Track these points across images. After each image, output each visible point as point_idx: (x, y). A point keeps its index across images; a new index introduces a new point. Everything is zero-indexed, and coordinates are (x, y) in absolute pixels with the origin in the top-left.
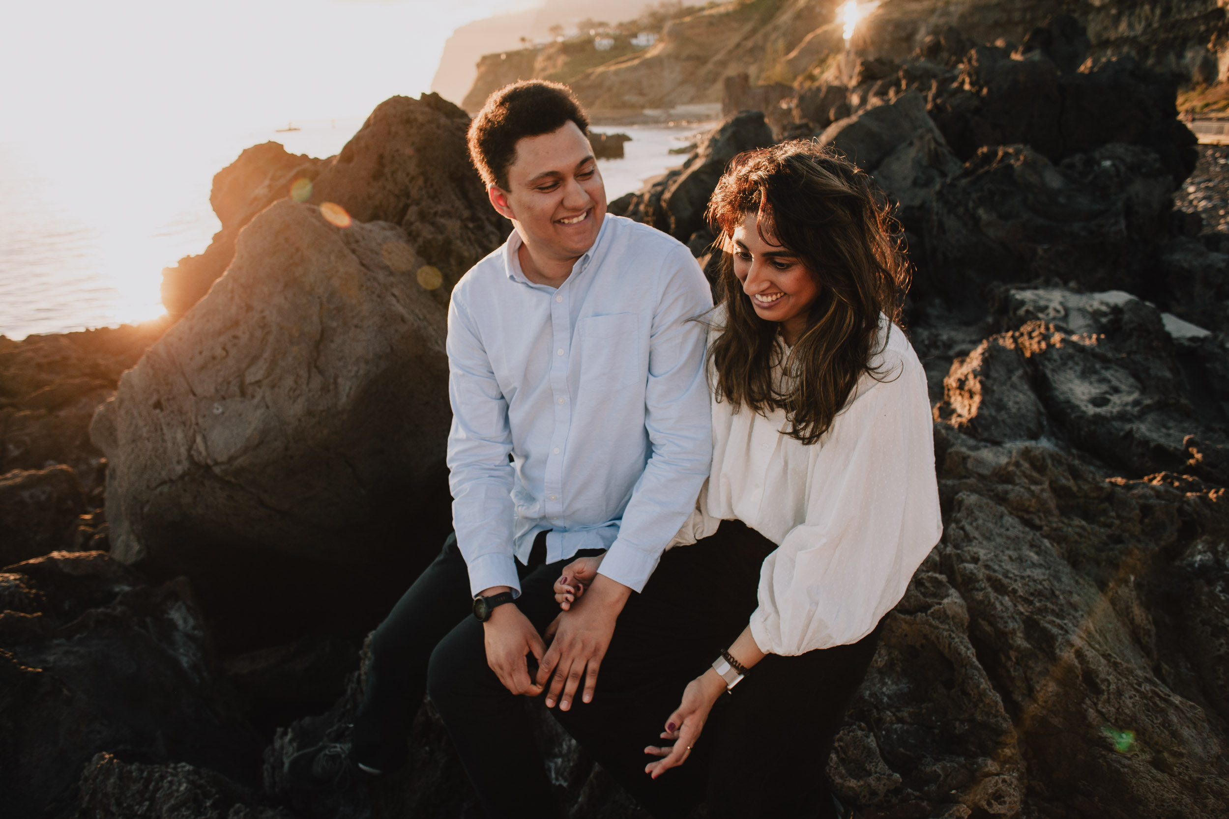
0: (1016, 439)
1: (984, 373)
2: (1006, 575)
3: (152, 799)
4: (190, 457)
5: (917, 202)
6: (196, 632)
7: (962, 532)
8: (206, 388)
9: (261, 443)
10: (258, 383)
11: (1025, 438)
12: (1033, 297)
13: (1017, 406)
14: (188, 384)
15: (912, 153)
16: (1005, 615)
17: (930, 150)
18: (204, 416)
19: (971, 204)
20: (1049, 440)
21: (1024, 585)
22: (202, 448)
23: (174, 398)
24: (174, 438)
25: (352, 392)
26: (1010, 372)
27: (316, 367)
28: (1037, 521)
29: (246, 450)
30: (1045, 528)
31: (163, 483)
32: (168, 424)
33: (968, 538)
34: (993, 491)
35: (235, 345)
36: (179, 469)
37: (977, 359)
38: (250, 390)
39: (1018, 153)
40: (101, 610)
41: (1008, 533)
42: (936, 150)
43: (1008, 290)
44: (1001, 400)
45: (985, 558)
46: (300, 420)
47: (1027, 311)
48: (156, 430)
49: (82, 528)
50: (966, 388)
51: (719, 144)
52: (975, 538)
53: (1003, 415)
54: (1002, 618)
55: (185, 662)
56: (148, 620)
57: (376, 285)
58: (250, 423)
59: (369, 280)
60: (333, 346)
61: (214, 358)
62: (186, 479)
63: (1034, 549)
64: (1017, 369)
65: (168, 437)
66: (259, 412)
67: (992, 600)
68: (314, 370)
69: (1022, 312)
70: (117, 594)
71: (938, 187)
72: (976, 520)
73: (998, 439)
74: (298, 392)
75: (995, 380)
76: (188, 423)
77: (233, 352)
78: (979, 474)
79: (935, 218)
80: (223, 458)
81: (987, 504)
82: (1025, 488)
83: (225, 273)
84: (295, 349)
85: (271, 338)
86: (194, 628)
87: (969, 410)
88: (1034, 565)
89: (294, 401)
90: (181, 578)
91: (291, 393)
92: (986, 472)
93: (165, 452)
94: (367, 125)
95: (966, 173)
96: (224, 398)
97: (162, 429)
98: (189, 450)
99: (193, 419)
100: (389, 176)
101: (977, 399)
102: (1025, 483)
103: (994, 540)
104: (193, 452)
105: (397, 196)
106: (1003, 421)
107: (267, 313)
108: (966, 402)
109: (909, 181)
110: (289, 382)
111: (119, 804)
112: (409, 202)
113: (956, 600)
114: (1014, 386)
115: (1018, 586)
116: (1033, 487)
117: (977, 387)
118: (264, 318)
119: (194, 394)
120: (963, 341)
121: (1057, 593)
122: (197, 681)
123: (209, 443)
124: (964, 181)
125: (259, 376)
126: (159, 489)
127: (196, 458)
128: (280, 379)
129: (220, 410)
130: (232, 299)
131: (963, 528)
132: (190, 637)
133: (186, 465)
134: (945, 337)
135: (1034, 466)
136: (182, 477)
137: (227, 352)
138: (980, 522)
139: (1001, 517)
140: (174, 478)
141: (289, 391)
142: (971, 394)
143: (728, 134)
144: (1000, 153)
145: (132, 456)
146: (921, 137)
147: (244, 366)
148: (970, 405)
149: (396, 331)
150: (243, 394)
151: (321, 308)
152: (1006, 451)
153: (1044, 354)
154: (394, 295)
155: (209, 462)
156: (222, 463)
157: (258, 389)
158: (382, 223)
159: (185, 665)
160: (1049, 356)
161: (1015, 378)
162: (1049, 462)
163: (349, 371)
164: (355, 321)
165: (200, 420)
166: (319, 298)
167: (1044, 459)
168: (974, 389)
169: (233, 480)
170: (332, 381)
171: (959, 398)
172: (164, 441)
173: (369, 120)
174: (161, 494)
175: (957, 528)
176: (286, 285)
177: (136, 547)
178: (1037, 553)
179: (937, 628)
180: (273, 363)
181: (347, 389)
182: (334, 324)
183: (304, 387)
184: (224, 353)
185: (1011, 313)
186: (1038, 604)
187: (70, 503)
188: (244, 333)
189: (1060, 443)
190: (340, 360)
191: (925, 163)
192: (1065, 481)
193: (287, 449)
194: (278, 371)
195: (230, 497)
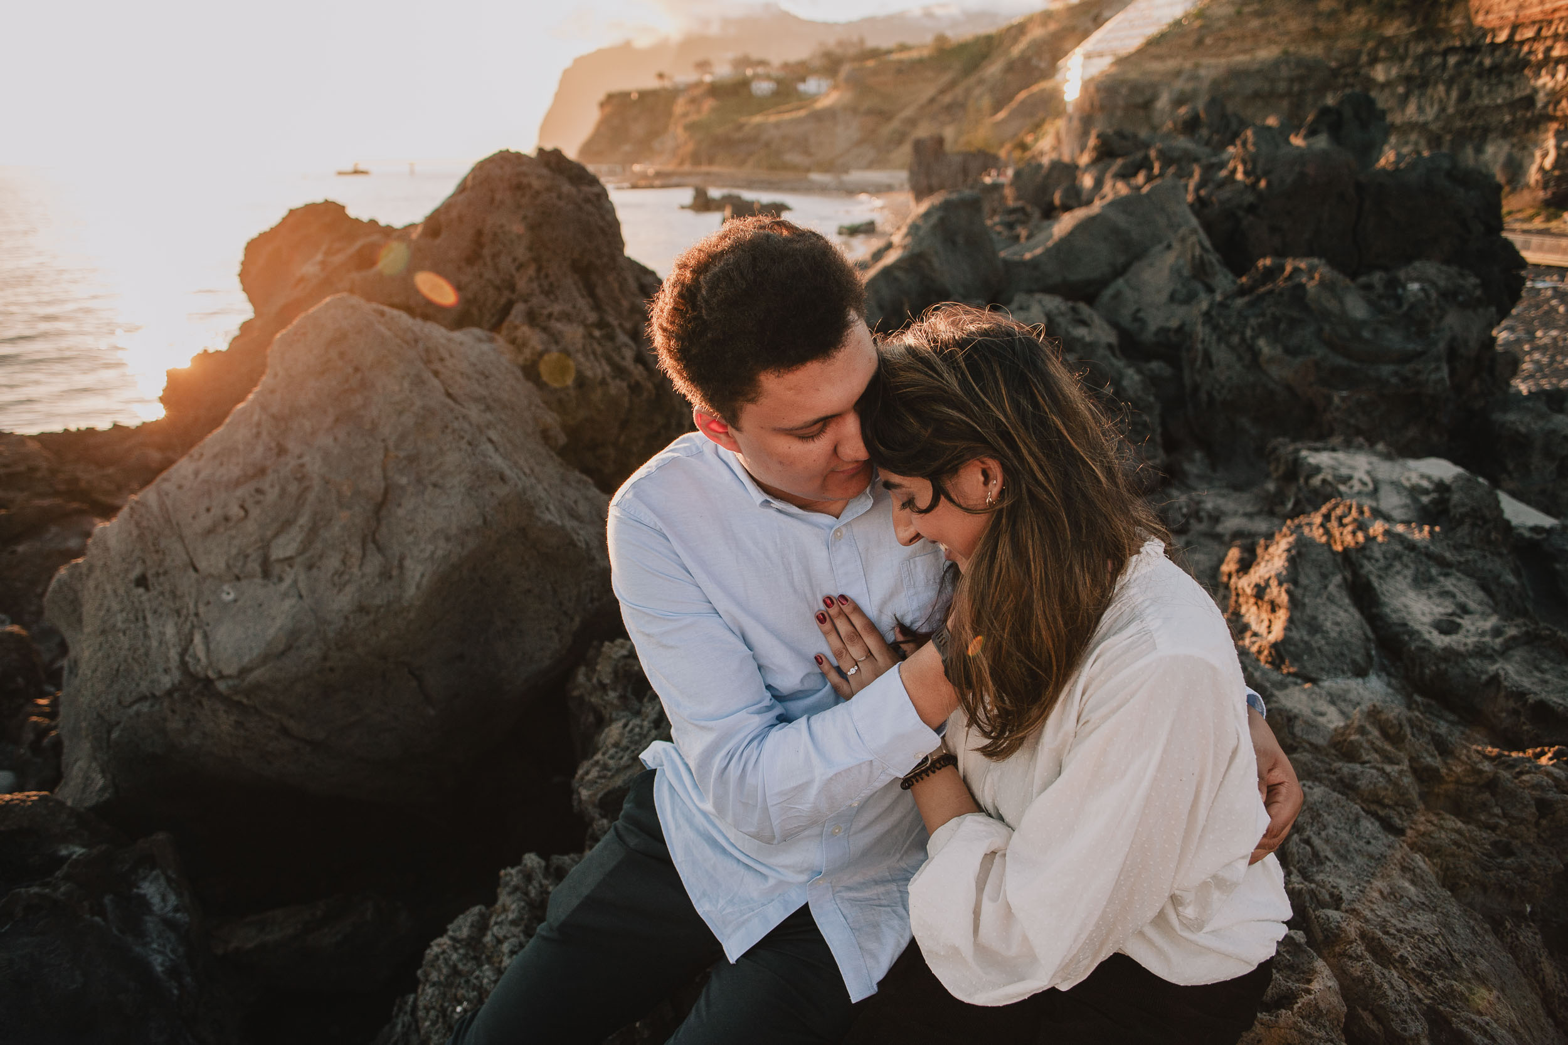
0: (1336, 676)
1: (1292, 576)
2: (1384, 925)
4: (183, 664)
5: (1174, 323)
6: (178, 915)
7: (1308, 848)
8: (213, 560)
9: (289, 648)
10: (289, 561)
11: (1349, 674)
12: (1331, 462)
13: (1338, 629)
14: (188, 553)
15: (1170, 258)
16: (1401, 1008)
17: (1193, 257)
18: (208, 603)
19: (1249, 333)
20: (1379, 676)
21: (1415, 947)
22: (201, 653)
23: (166, 573)
24: (162, 634)
25: (425, 581)
26: (1324, 576)
27: (374, 541)
28: (1397, 821)
29: (265, 659)
30: (1409, 832)
31: (142, 698)
32: (155, 612)
33: (1318, 859)
34: (1334, 773)
35: (258, 502)
36: (167, 681)
37: (1280, 556)
38: (276, 569)
39: (1311, 270)
40: (34, 890)
41: (1370, 848)
42: (1201, 257)
43: (1297, 451)
44: (1314, 618)
45: (1350, 897)
46: (346, 618)
47: (1324, 481)
48: (137, 619)
49: (34, 719)
50: (1266, 598)
51: (921, 233)
52: (1326, 857)
53: (1318, 641)
54: (1397, 1014)
55: (158, 963)
56: (107, 900)
57: (466, 426)
58: (274, 619)
59: (457, 418)
60: (401, 512)
61: (227, 519)
62: (176, 695)
63: (1408, 875)
64: (1333, 574)
65: (153, 631)
66: (288, 603)
67: (1378, 980)
68: (371, 546)
69: (1316, 481)
70: (64, 859)
71: (1204, 306)
72: (1325, 827)
73: (1314, 675)
74: (346, 577)
75: (1305, 588)
76: (184, 612)
77: (255, 512)
78: (1311, 744)
79: (1199, 346)
80: (230, 670)
81: (1338, 801)
82: (1378, 769)
83: (251, 397)
84: (344, 516)
85: (311, 497)
86: (176, 909)
87: (1269, 627)
88: (1415, 906)
89: (340, 591)
90: (161, 836)
91: (336, 578)
92: (1321, 741)
93: (147, 654)
94: (462, 188)
95: (1242, 292)
96: (238, 578)
97: (145, 618)
98: (182, 655)
99: (191, 606)
100: (488, 260)
101: (1282, 615)
102: (1376, 760)
103: (1352, 860)
104: (187, 658)
105: (498, 289)
106: (1319, 649)
107: (306, 459)
108: (1265, 616)
109: (1164, 296)
110: (333, 562)
112: (514, 297)
113: (1330, 984)
114: (1331, 599)
115: (1405, 950)
116: (1388, 768)
117: (1284, 598)
118: (302, 466)
119: (196, 570)
120: (1235, 513)
121: (1457, 956)
122: (176, 992)
123: (212, 646)
124: (1240, 302)
125: (290, 551)
126: (135, 708)
127: (192, 669)
128: (321, 557)
129: (232, 596)
130: (258, 435)
131: (1308, 842)
132: (168, 923)
133: (176, 675)
134: (1209, 506)
135: (1385, 735)
136: (169, 693)
137: (246, 512)
138: (1331, 831)
139: (1357, 821)
140: (158, 693)
141: (333, 575)
142: (1274, 607)
143: (934, 220)
144: (1288, 269)
145: (100, 654)
146: (1183, 240)
147: (269, 533)
148: (1270, 621)
149: (492, 494)
150: (266, 574)
151: (386, 456)
152: (1324, 693)
153: (1361, 549)
154: (490, 440)
155: (211, 674)
156: (230, 677)
157: (288, 569)
158: (477, 331)
159: (159, 969)
160: (1368, 553)
161: (1332, 588)
162: (1408, 730)
163: (422, 551)
164: (434, 478)
165: (202, 609)
166: (384, 440)
167: (1401, 725)
168: (1278, 601)
169: (245, 701)
170: (396, 563)
171: (1254, 609)
172: (146, 636)
173: (465, 180)
174: (138, 714)
175: (1300, 840)
176: (337, 420)
177: (99, 781)
178: (1413, 882)
179: (1311, 1036)
180: (313, 531)
181: (418, 576)
182: (404, 481)
183: (355, 570)
184: (242, 513)
185: (1302, 481)
186: (1440, 984)
187: (20, 680)
188: (272, 486)
189: (1393, 681)
190: (409, 533)
191: (1186, 273)
192: (1429, 759)
193: (325, 658)
194: (319, 545)
195: (239, 724)
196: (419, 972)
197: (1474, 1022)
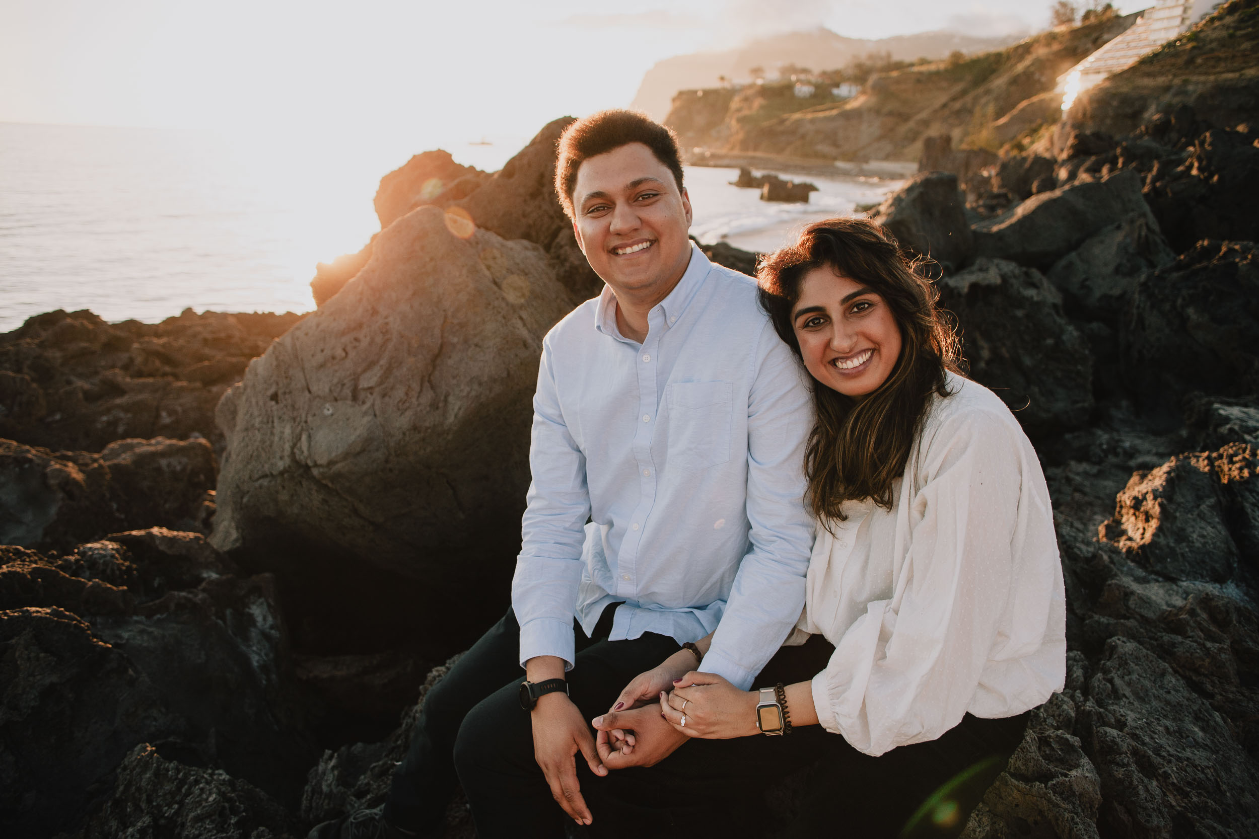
0: (1196, 579)
1: (1167, 495)
2: (1157, 751)
3: (181, 803)
4: (293, 454)
5: (1116, 292)
6: (273, 632)
7: (1109, 685)
8: (321, 387)
9: (363, 450)
10: (371, 390)
11: (1208, 579)
12: (1241, 415)
13: (1202, 540)
14: (306, 380)
15: (1119, 237)
16: (1149, 805)
17: (1140, 236)
18: (314, 415)
19: (1180, 301)
20: (1237, 586)
21: (1181, 769)
22: (305, 448)
23: (290, 392)
24: (283, 433)
25: (461, 413)
26: (1199, 499)
27: (429, 381)
28: (1209, 687)
29: (346, 456)
30: (1219, 697)
31: (265, 476)
32: (280, 418)
33: (1116, 695)
34: (1156, 640)
35: (355, 347)
36: (281, 465)
37: (1160, 477)
38: (362, 395)
39: (1245, 251)
40: (183, 594)
41: (1168, 697)
42: (1146, 236)
43: (1212, 403)
44: (1183, 530)
45: (1133, 724)
46: (404, 434)
47: (1231, 430)
48: (268, 422)
49: (207, 503)
50: (1142, 509)
51: (903, 204)
52: (1124, 695)
53: (1184, 548)
54: (1145, 809)
55: (255, 660)
56: (228, 612)
57: (504, 305)
58: (355, 429)
59: (497, 299)
60: (450, 362)
61: (334, 358)
62: (286, 475)
63: (1200, 723)
64: (1208, 497)
65: (277, 431)
66: (366, 419)
67: (1135, 782)
68: (427, 384)
69: (1224, 430)
70: (203, 579)
71: (1143, 278)
72: (1129, 673)
73: (1174, 576)
74: (407, 404)
75: (1179, 505)
76: (298, 419)
77: (352, 354)
78: (1142, 616)
79: (1135, 311)
80: (323, 461)
81: (1147, 656)
82: (1199, 644)
83: (360, 275)
84: (412, 360)
85: (390, 346)
86: (272, 627)
87: (1143, 534)
88: (1197, 745)
89: (401, 415)
90: (267, 575)
91: (400, 404)
92: (1150, 615)
93: (271, 446)
94: (533, 143)
95: (1179, 267)
96: (336, 400)
97: (273, 422)
98: (293, 448)
99: (304, 416)
100: (546, 196)
101: (1154, 524)
102: (1199, 637)
103: (1149, 702)
104: (296, 450)
105: (551, 218)
106: (1182, 555)
107: (391, 319)
108: (1140, 525)
109: (1110, 269)
110: (400, 393)
111: (149, 801)
112: (562, 224)
113: (1087, 774)
114: (1201, 516)
115: (1171, 769)
116: (1209, 644)
117: (1157, 509)
118: (387, 324)
119: (310, 392)
120: (1148, 452)
121: (1224, 787)
122: (264, 682)
123: (312, 444)
124: (1175, 275)
125: (372, 383)
126: (260, 482)
127: (297, 457)
128: (392, 388)
129: (331, 412)
130: (360, 300)
131: (1111, 681)
132: (265, 636)
133: (287, 461)
134: (1127, 444)
135: (1213, 618)
136: (282, 473)
137: (347, 353)
138: (1134, 677)
139: (1163, 674)
140: (275, 473)
141: (399, 402)
142: (1148, 518)
143: (915, 194)
144: (1224, 249)
145: (242, 445)
146: (1132, 222)
147: (359, 370)
148: (1144, 529)
149: (517, 355)
150: (355, 398)
151: (445, 322)
152: (1180, 590)
153: (1244, 482)
154: (521, 318)
155: (310, 463)
156: (321, 466)
157: (369, 396)
158: (526, 243)
159: (255, 664)
160: (1251, 486)
161: (1203, 507)
162: (1234, 617)
163: (461, 391)
164: (476, 340)
165: (310, 419)
166: (445, 311)
167: (1228, 612)
168: (1151, 512)
169: (330, 485)
170: (442, 398)
171: (1133, 519)
172: (272, 434)
173: (536, 138)
174: (261, 487)
175: (1104, 679)
176: (414, 294)
177: (234, 535)
178: (1203, 729)
179: (1058, 806)
180: (388, 371)
181: (457, 408)
182: (455, 340)
183: (414, 400)
184: (344, 354)
185: (1211, 428)
186: (1195, 799)
187: (202, 477)
188: (365, 336)
189: (1252, 592)
190: (454, 377)
191: (1131, 250)
192: (1250, 644)
193: (387, 461)
194: (391, 380)
195: (325, 501)
196: (421, 687)
197: (1215, 828)
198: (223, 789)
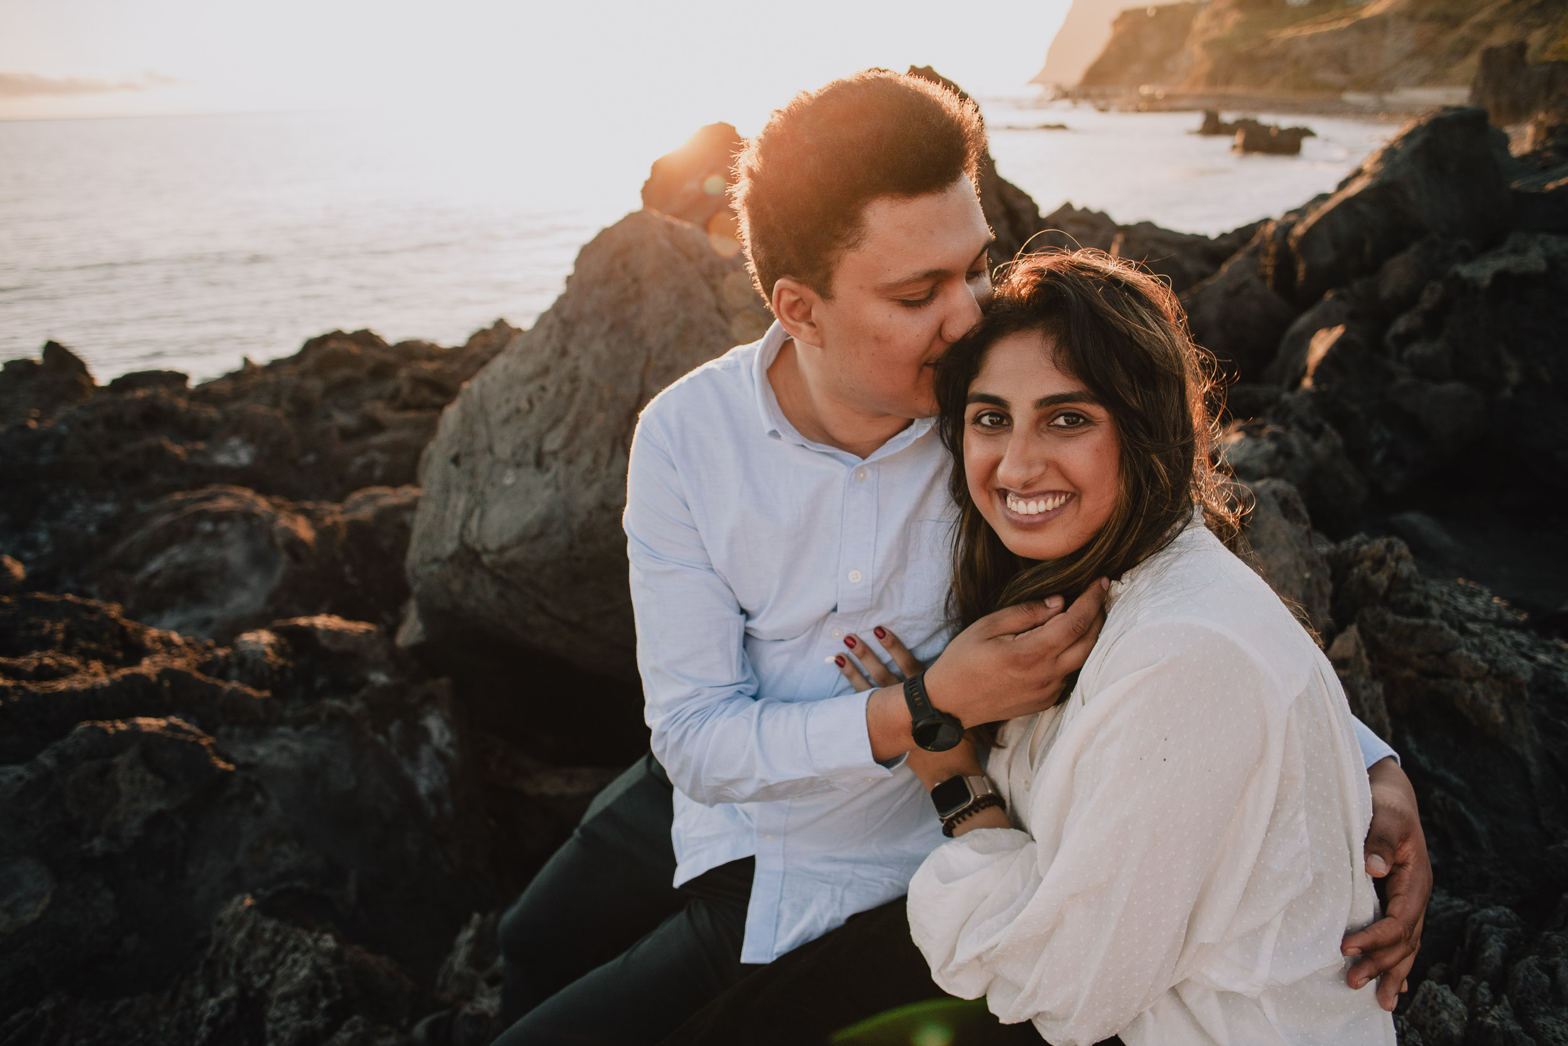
3: (273, 973)
4: (461, 536)
6: (450, 750)
8: (504, 447)
9: (541, 534)
10: (554, 454)
14: (489, 438)
18: (493, 485)
22: (475, 527)
23: (472, 454)
24: (456, 506)
29: (521, 540)
32: (457, 487)
35: (541, 398)
36: (451, 548)
38: (548, 460)
46: (590, 513)
55: (423, 786)
56: (395, 725)
58: (534, 505)
61: (518, 411)
62: (455, 561)
65: (451, 503)
66: (547, 493)
68: (619, 448)
70: (368, 683)
74: (595, 475)
76: (475, 490)
77: (538, 406)
80: (493, 545)
84: (600, 417)
85: (579, 397)
86: (450, 745)
89: (589, 487)
90: (444, 681)
91: (586, 476)
93: (443, 522)
96: (518, 465)
97: (449, 491)
98: (463, 526)
99: (481, 485)
104: (465, 530)
107: (581, 362)
110: (586, 460)
111: (239, 967)
118: (577, 368)
119: (492, 453)
122: (433, 813)
123: (484, 523)
125: (557, 445)
127: (467, 540)
128: (578, 454)
129: (511, 481)
131: (1552, 970)
132: (440, 755)
133: (456, 544)
136: (451, 558)
137: (532, 406)
140: (444, 557)
141: (585, 472)
147: (545, 427)
150: (538, 464)
151: (647, 365)
155: (479, 547)
156: (491, 552)
157: (553, 462)
159: (423, 791)
165: (487, 489)
166: (648, 350)
169: (505, 575)
172: (446, 507)
175: (1539, 965)
176: (612, 328)
177: (418, 632)
180: (575, 430)
184: (529, 407)
188: (552, 385)
193: (571, 547)
194: (577, 443)
195: (501, 595)
198: (321, 961)
